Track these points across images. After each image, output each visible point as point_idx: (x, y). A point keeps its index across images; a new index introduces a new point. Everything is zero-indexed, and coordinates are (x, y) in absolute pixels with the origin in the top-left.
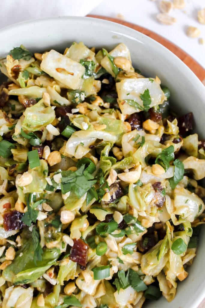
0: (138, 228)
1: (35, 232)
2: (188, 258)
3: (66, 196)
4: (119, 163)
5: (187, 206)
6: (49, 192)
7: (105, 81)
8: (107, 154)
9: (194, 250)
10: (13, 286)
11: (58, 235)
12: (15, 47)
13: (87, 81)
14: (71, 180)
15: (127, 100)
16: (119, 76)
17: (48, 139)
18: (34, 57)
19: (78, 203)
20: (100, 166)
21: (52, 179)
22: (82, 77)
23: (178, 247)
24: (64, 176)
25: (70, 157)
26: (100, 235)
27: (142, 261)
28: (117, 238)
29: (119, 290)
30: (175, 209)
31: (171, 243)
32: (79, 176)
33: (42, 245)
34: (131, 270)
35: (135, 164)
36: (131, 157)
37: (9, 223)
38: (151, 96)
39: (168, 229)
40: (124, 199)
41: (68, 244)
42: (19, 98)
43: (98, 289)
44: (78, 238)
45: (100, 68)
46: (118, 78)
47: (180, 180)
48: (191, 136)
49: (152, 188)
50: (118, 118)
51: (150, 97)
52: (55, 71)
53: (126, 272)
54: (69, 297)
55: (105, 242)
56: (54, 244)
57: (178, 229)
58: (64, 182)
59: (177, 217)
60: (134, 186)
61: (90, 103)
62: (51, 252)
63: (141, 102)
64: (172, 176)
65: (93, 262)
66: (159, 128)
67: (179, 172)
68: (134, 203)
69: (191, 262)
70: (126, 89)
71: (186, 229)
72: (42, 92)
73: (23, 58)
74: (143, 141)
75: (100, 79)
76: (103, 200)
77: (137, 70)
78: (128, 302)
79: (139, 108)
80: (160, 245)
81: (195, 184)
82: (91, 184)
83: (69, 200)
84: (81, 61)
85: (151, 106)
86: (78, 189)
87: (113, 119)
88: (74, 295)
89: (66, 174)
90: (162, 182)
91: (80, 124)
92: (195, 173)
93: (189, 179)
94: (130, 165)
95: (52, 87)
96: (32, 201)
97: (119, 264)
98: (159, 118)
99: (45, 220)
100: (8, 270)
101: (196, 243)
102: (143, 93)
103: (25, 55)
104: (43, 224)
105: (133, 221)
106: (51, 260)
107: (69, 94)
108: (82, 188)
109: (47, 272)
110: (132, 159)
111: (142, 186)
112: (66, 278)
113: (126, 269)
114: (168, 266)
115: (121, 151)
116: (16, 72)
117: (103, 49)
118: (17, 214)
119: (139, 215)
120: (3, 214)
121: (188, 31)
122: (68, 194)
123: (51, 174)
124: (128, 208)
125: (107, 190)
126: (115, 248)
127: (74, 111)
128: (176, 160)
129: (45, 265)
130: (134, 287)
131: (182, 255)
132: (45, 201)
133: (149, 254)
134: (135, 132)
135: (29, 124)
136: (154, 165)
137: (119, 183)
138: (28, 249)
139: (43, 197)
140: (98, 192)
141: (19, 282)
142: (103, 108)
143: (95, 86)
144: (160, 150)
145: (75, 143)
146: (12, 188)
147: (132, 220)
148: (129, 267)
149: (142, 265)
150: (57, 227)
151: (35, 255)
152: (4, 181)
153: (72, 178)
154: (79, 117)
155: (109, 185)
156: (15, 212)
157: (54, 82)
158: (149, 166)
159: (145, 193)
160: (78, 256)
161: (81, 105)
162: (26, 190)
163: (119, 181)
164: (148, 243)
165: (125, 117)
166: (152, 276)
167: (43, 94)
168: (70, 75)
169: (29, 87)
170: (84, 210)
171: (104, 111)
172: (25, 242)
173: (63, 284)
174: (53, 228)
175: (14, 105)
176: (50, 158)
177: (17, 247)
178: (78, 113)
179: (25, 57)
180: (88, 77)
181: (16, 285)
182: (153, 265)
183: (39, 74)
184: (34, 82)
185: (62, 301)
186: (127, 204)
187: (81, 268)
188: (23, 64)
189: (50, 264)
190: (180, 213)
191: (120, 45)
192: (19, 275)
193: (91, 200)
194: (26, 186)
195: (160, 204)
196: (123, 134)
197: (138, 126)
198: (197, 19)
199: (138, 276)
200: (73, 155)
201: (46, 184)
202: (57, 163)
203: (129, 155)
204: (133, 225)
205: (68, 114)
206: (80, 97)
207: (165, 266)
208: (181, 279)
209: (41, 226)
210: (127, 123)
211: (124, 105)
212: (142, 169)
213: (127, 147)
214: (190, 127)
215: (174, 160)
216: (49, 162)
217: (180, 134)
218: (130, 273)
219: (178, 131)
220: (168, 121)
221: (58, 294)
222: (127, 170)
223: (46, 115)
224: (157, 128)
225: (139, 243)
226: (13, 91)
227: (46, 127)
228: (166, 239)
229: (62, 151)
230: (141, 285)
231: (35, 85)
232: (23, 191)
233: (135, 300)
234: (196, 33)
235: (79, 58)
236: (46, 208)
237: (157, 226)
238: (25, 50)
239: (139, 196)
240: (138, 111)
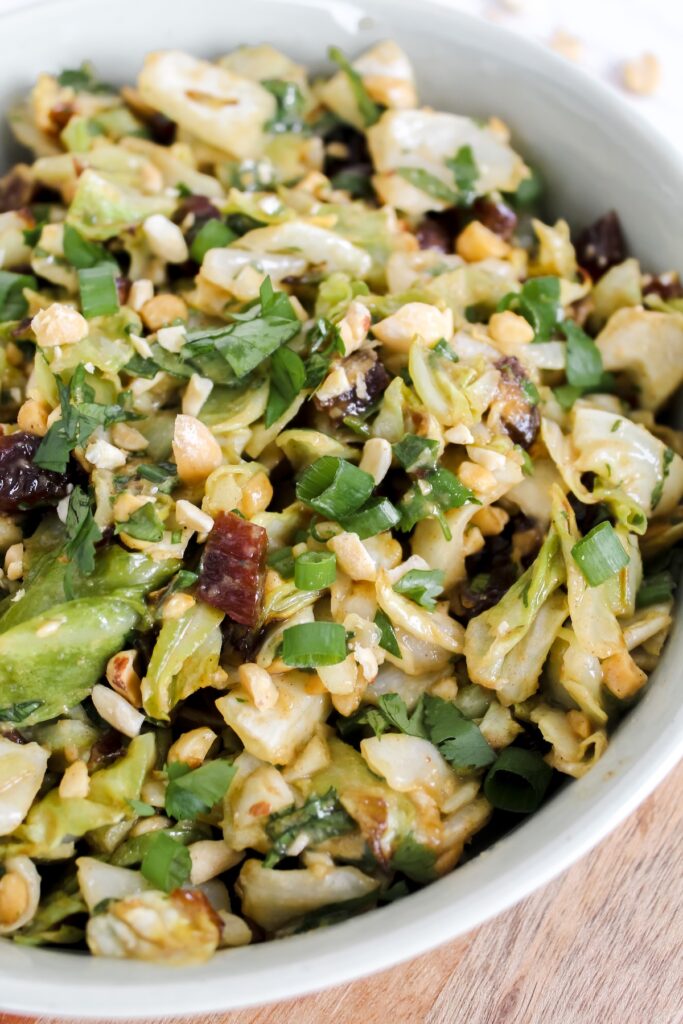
0: (445, 489)
2: (639, 627)
5: (617, 444)
7: (336, 149)
21: (154, 343)
22: (267, 127)
26: (310, 539)
27: (468, 638)
28: (375, 544)
30: (576, 454)
31: (569, 544)
32: (242, 322)
33: (101, 520)
34: (429, 698)
39: (557, 501)
40: (394, 388)
41: (194, 533)
43: (299, 752)
45: (324, 113)
52: (182, 99)
55: (330, 551)
59: (587, 478)
60: (431, 352)
63: (448, 177)
64: (562, 368)
66: (511, 254)
67: (584, 365)
68: (426, 390)
71: (624, 509)
72: (136, 166)
76: (322, 395)
78: (420, 783)
79: (443, 198)
80: (533, 568)
82: (281, 334)
84: (265, 84)
85: (480, 190)
91: (254, 203)
92: (641, 383)
96: (78, 395)
99: (118, 467)
101: (667, 591)
102: (452, 153)
104: (109, 478)
105: (428, 459)
108: (253, 347)
109: (109, 666)
111: (456, 361)
113: (410, 699)
116: (61, 119)
118: (21, 441)
119: (446, 440)
124: (411, 425)
125: (336, 364)
131: (619, 607)
132: (123, 417)
134: (430, 253)
135: (89, 212)
136: (493, 317)
137: (376, 350)
143: (303, 159)
147: (422, 449)
148: (422, 688)
149: (471, 653)
150: (158, 480)
155: (349, 349)
156: (18, 437)
158: (478, 324)
159: (468, 374)
160: (227, 580)
162: (63, 361)
163: (375, 343)
166: (512, 705)
167: (140, 168)
170: (258, 448)
172: (36, 558)
174: (144, 483)
176: (150, 307)
182: (509, 634)
186: (406, 411)
187: (236, 651)
190: (594, 462)
193: (284, 410)
194: (63, 346)
195: (522, 427)
199: (456, 716)
200: (227, 286)
201: (131, 353)
204: (428, 474)
206: (257, 172)
207: (558, 640)
211: (394, 182)
212: (456, 328)
216: (145, 313)
218: (425, 708)
220: (537, 225)
224: (502, 253)
225: (458, 589)
227: (143, 222)
228: (552, 533)
230: (468, 741)
232: (52, 366)
233: (446, 793)
236: (123, 438)
237: (520, 542)
239: (444, 378)
240: (439, 207)
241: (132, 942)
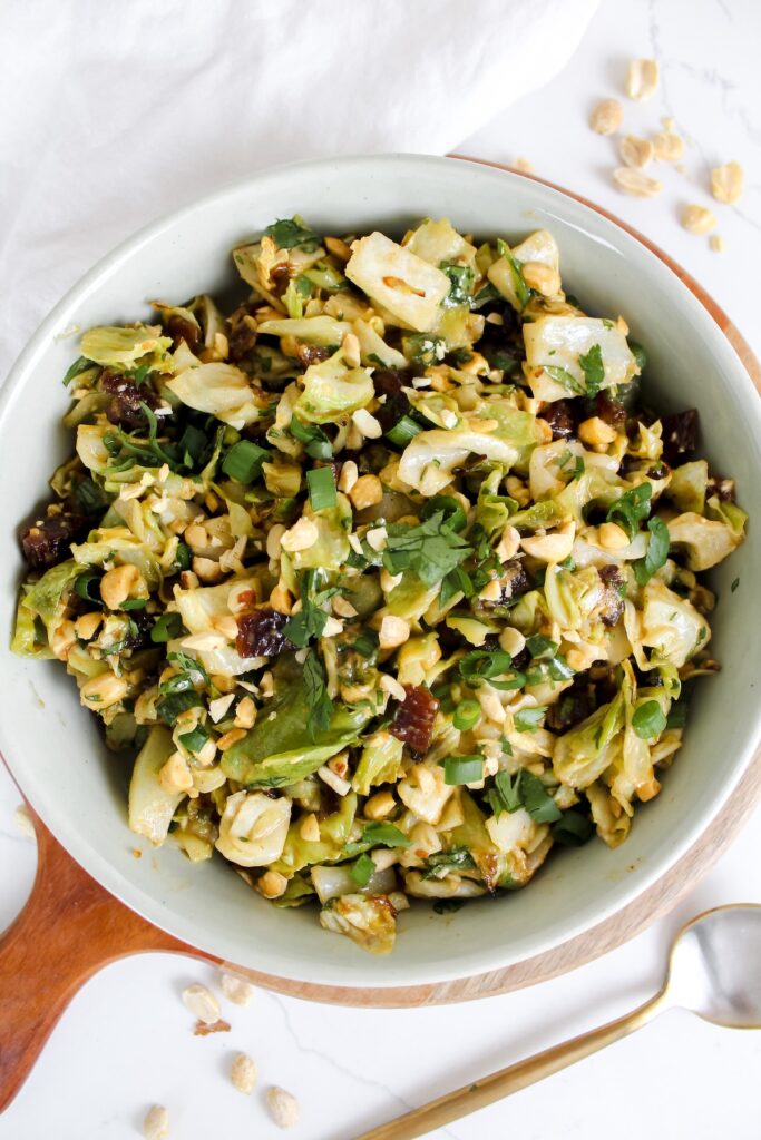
0: (558, 671)
1: (313, 663)
2: (662, 750)
3: (391, 583)
4: (526, 513)
5: (672, 629)
6: (352, 571)
7: (494, 318)
8: (494, 490)
9: (678, 733)
10: (245, 791)
11: (369, 672)
12: (281, 219)
13: (451, 314)
14: (410, 543)
15: (548, 366)
16: (530, 309)
17: (348, 447)
18: (323, 245)
19: (420, 601)
20: (476, 518)
21: (364, 541)
22: (442, 304)
23: (650, 720)
24: (391, 535)
25: (405, 491)
26: (463, 683)
27: (556, 750)
28: (502, 692)
29: (498, 815)
30: (644, 633)
31: (630, 711)
32: (429, 537)
33: (332, 692)
34: (525, 773)
35: (561, 517)
36: (551, 502)
37: (251, 638)
38: (604, 363)
39: (627, 677)
40: (532, 598)
41: (391, 696)
42: (283, 342)
43: (445, 811)
44: (416, 683)
45: (485, 285)
46: (528, 313)
47: (659, 567)
48: (690, 466)
49: (598, 578)
50: (522, 408)
51: (601, 364)
52: (380, 284)
53: (514, 778)
54: (377, 825)
55: (477, 701)
56: (363, 691)
57: (646, 680)
58: (393, 549)
59: (648, 651)
60: (559, 569)
61: (457, 368)
62: (351, 711)
63: (580, 375)
64: (642, 556)
65: (444, 746)
66: (618, 439)
67: (657, 548)
68: (555, 608)
69: (669, 762)
70: (548, 339)
71: (668, 681)
72: (341, 333)
73: (299, 246)
74: (580, 468)
75: (484, 311)
76: (481, 597)
77: (571, 299)
78: (518, 843)
79: (574, 389)
80: (604, 716)
81: (690, 580)
82: (458, 557)
83: (398, 593)
84: (442, 265)
85: (602, 386)
86: (426, 566)
87: (514, 409)
88: (388, 823)
89: (396, 532)
90: (620, 566)
91: (438, 414)
92: (692, 554)
93: (676, 567)
94: (549, 519)
95: (367, 321)
96: (313, 588)
97: (501, 754)
98: (620, 417)
99: (338, 635)
100: (236, 751)
101: (683, 719)
102: (585, 352)
103: (303, 239)
104: (333, 646)
105: (549, 652)
106: (347, 731)
107: (408, 341)
108: (437, 566)
109: (331, 764)
110: (555, 506)
111: (575, 571)
112: (375, 779)
113: (513, 770)
114: (616, 764)
115: (526, 486)
116: (280, 279)
117: (499, 240)
118: (272, 617)
119: (562, 638)
120: (237, 616)
121: (685, 216)
122: (398, 579)
123: (360, 529)
124: (539, 621)
125: (493, 573)
126: (500, 714)
127: (419, 382)
128: (654, 518)
129: (332, 742)
130: (530, 812)
131: (652, 741)
132: (341, 592)
133: (576, 734)
134: (561, 445)
135: (312, 404)
136: (603, 525)
137: (522, 560)
138: (291, 704)
139: (335, 581)
140: (473, 576)
141: (260, 783)
142: (486, 381)
143: (469, 328)
144: (619, 492)
145: (422, 458)
146: (255, 559)
147: (546, 648)
148: (521, 765)
149: (557, 761)
150: (367, 656)
151: (312, 716)
152: (237, 539)
153: (412, 540)
154: (433, 398)
155: (502, 561)
156: (269, 613)
157: (370, 310)
158: (592, 527)
159: (582, 587)
160: (411, 728)
161: (435, 371)
162: (300, 562)
163: (522, 554)
164: (573, 710)
165: (538, 406)
166: (576, 789)
167: (344, 337)
168: (416, 297)
169: (310, 317)
170: (432, 620)
171: (489, 389)
172: (282, 687)
173: (367, 792)
174: (358, 657)
175: (269, 360)
176: (357, 491)
177: (263, 698)
178: (428, 388)
179: (304, 245)
180: (456, 304)
181: (250, 790)
182: (583, 760)
183: (335, 287)
184: (322, 307)
185: (358, 834)
186: (538, 611)
187: (412, 758)
188: (300, 262)
189: (346, 740)
190: (654, 642)
191: (537, 235)
192: (269, 762)
193: (452, 595)
194: (301, 552)
195: (612, 617)
196: (532, 447)
197: (567, 431)
198: (710, 190)
199: (540, 788)
200: (416, 486)
201: (348, 550)
202: (373, 503)
203: (547, 496)
204: (547, 661)
205: (405, 389)
206: (435, 351)
207: (612, 764)
208: (644, 798)
209: (329, 649)
210: (544, 423)
211: (541, 378)
212: (577, 534)
213: (543, 478)
214: (690, 444)
215: (650, 518)
216: (354, 498)
217: (663, 457)
218: (522, 780)
219: (661, 452)
220: (641, 426)
221: (353, 816)
222: (542, 531)
223: (352, 387)
224: (611, 440)
225: (553, 709)
226: (269, 325)
227: (351, 414)
228: (621, 700)
229: (386, 477)
230: (547, 809)
231: (325, 314)
232: (293, 563)
233: (530, 842)
234: (705, 221)
235: (437, 258)
236: (340, 608)
237: (597, 673)
238: (304, 227)
239: (568, 595)
240: (571, 394)
241: (347, 928)
